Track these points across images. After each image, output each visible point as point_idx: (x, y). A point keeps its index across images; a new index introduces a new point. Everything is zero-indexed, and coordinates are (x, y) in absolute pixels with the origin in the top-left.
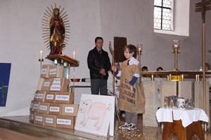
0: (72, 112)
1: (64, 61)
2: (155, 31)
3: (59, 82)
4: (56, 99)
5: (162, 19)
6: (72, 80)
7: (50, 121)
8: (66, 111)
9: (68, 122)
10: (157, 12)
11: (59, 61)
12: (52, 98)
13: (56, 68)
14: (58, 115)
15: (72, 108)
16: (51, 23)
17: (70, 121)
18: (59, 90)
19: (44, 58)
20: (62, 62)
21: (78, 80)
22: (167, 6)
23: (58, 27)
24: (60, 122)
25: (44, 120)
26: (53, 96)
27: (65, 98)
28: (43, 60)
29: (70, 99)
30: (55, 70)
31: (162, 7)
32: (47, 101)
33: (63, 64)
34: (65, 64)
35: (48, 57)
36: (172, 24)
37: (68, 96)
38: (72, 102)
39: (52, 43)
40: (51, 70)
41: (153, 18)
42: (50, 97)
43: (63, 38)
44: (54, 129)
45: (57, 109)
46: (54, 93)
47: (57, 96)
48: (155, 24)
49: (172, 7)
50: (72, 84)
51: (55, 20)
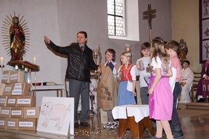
0: (34, 114)
1: (25, 66)
2: (110, 37)
3: (21, 87)
4: (18, 103)
5: (115, 26)
6: (34, 84)
7: (12, 124)
8: (28, 114)
9: (31, 124)
10: (110, 20)
11: (20, 67)
12: (14, 102)
13: (17, 74)
14: (20, 118)
15: (34, 111)
16: (10, 31)
17: (32, 123)
18: (21, 94)
19: (5, 65)
20: (23, 67)
21: (40, 84)
22: (119, 15)
23: (18, 34)
24: (22, 124)
25: (6, 123)
26: (14, 100)
27: (26, 101)
28: (3, 66)
29: (32, 101)
31: (115, 16)
32: (9, 105)
33: (24, 69)
34: (26, 70)
35: (9, 64)
36: (124, 31)
37: (30, 100)
38: (33, 105)
40: (12, 76)
41: (107, 25)
42: (12, 101)
43: (24, 44)
44: (17, 132)
45: (19, 113)
46: (16, 97)
47: (18, 100)
48: (109, 31)
49: (123, 15)
50: (33, 88)
51: (14, 28)
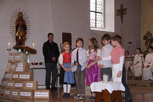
0: (32, 86)
1: (26, 50)
2: (91, 29)
3: (22, 65)
4: (20, 77)
5: (96, 20)
6: (32, 64)
7: (15, 94)
8: (27, 86)
9: (29, 94)
10: (92, 15)
11: (22, 50)
12: (17, 77)
14: (21, 89)
15: (32, 84)
17: (30, 93)
18: (22, 71)
19: (11, 48)
20: (24, 50)
21: (37, 64)
22: (99, 11)
23: (21, 26)
24: (23, 94)
25: (11, 93)
26: (17, 75)
27: (26, 77)
28: (10, 50)
29: (30, 77)
30: (19, 56)
31: (96, 12)
32: (13, 79)
33: (25, 52)
34: (27, 53)
35: (15, 48)
36: (103, 24)
37: (29, 76)
38: (31, 79)
39: (17, 38)
40: (16, 57)
41: (90, 19)
42: (16, 76)
44: (19, 100)
45: (20, 85)
46: (19, 73)
47: (20, 75)
48: (91, 24)
49: (102, 12)
50: (32, 66)
51: (19, 20)
